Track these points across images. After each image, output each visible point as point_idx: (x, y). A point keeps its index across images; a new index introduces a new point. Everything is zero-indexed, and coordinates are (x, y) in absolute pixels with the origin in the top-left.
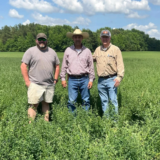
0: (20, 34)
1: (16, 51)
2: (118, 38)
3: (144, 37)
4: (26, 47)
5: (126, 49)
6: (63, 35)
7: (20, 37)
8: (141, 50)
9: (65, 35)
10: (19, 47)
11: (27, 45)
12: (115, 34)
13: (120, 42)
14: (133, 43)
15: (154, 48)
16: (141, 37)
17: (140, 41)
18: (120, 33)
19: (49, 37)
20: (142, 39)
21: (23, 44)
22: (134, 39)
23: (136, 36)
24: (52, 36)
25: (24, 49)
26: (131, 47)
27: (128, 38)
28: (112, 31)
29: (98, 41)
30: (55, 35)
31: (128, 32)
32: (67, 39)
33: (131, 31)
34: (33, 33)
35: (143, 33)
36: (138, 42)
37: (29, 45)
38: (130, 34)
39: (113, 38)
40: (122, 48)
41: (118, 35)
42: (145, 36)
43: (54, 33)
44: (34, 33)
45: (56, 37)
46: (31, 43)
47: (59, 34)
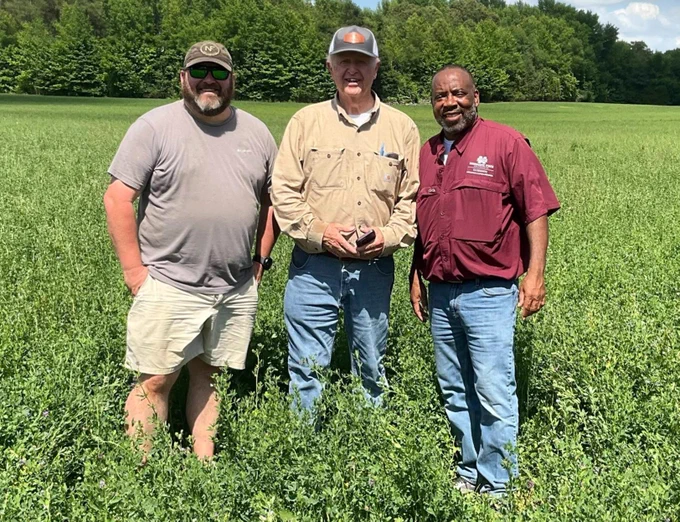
0: (30, 11)
1: (9, 90)
2: (479, 41)
3: (593, 39)
4: (54, 71)
5: (510, 90)
6: (224, 22)
7: (25, 24)
8: (580, 96)
9: (234, 23)
10: (23, 73)
11: (59, 61)
12: (464, 20)
13: (485, 57)
14: (546, 65)
15: (640, 87)
16: (581, 37)
17: (577, 57)
18: (484, 17)
19: (164, 29)
20: (585, 46)
21: (43, 57)
22: (547, 47)
23: (560, 32)
24: (175, 25)
25: (46, 79)
26: (534, 84)
27: (521, 42)
28: (452, 7)
29: (387, 51)
30: (188, 19)
31: (521, 12)
32: (242, 40)
33: (534, 9)
34: (89, 10)
35: (589, 20)
36: (568, 60)
37: (67, 62)
38: (530, 21)
39: (454, 40)
40: (492, 87)
41: (478, 27)
42: (599, 35)
43: (186, 12)
44: (92, 7)
45: (195, 28)
46: (77, 55)
47: (207, 15)
